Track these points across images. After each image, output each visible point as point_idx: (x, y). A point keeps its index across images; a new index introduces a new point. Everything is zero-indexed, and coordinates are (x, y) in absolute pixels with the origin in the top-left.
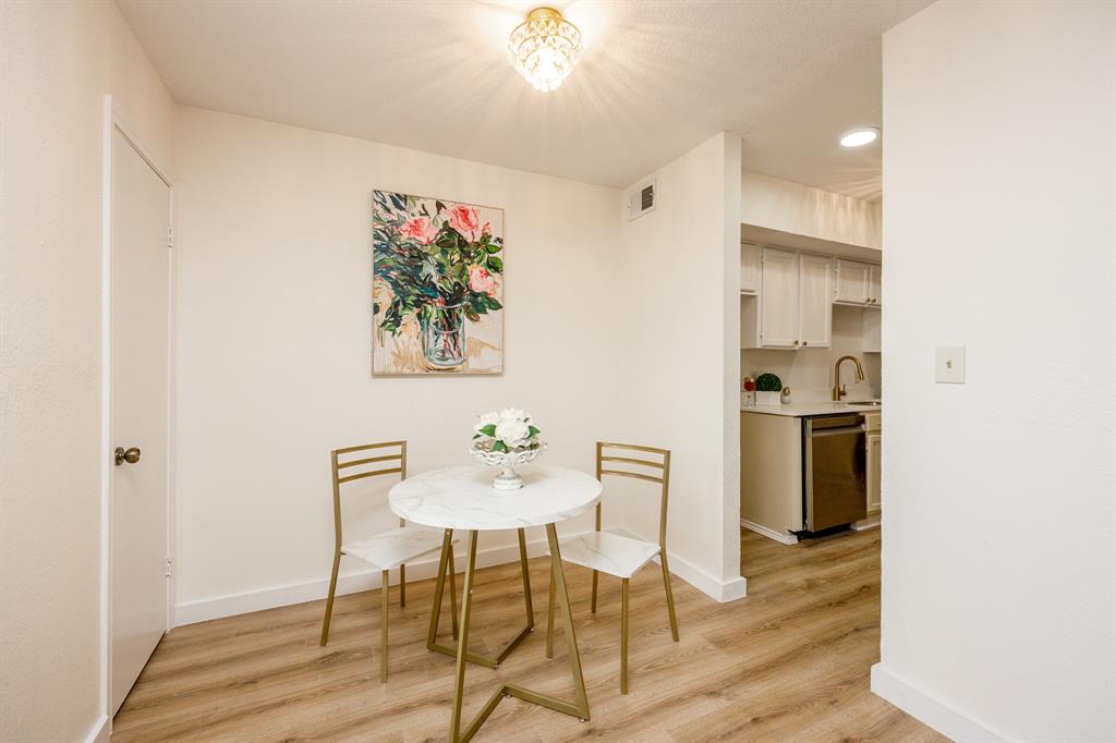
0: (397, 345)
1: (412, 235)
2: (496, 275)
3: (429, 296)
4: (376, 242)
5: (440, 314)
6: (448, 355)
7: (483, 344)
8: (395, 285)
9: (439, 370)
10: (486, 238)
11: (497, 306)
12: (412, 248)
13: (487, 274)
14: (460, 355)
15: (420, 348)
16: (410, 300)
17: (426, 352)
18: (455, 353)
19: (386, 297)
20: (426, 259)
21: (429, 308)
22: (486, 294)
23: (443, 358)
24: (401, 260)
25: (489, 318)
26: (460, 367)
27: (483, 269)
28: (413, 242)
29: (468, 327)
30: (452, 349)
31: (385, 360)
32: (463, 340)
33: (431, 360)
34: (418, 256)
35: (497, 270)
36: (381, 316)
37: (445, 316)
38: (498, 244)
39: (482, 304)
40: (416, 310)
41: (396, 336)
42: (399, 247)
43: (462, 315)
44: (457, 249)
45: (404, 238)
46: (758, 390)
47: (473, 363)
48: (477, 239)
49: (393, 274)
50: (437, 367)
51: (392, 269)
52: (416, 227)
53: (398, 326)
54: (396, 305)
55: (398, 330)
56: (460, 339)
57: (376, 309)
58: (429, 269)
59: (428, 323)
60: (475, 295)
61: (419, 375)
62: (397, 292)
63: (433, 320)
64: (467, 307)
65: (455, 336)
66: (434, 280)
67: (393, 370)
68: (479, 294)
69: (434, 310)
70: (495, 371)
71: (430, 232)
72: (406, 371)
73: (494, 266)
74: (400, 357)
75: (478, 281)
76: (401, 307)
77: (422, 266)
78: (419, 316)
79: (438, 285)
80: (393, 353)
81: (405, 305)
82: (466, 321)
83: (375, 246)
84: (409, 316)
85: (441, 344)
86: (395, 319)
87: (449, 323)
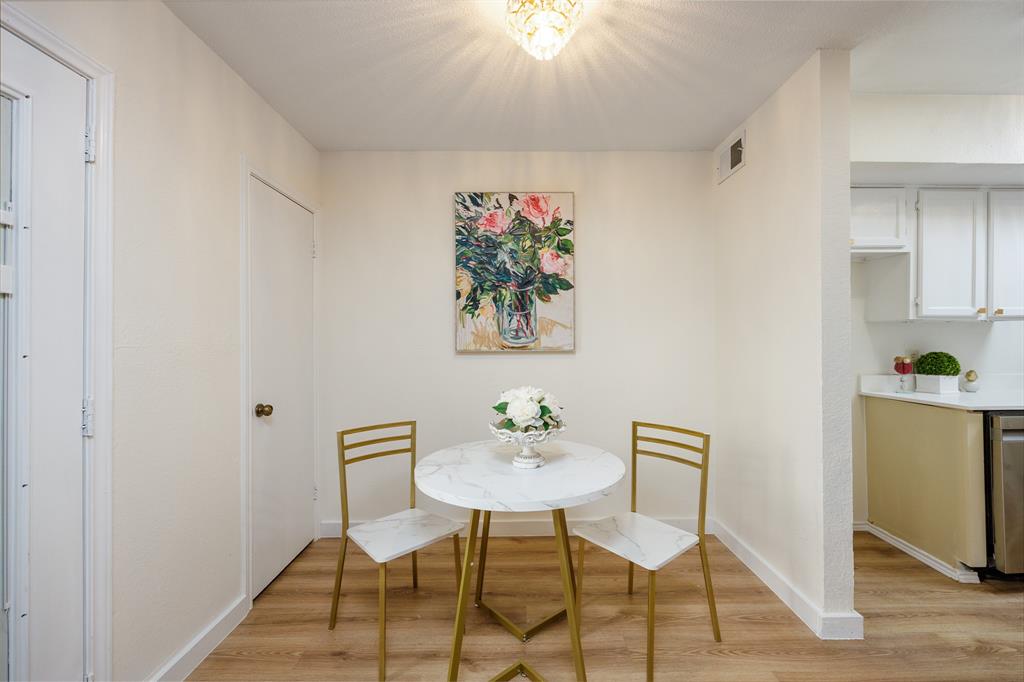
0: (476, 326)
1: (488, 228)
2: (567, 256)
3: (502, 281)
4: (457, 237)
5: (514, 297)
6: (521, 334)
7: (554, 323)
8: (474, 271)
9: (513, 348)
10: (556, 221)
11: (568, 286)
12: (488, 239)
13: (558, 256)
14: (532, 334)
15: (496, 328)
16: (487, 285)
17: (501, 332)
18: (528, 332)
19: (466, 284)
20: (501, 247)
21: (504, 291)
22: (557, 275)
23: (517, 337)
24: (478, 251)
25: (561, 298)
26: (532, 345)
27: (554, 252)
28: (488, 234)
29: (540, 308)
30: (525, 328)
31: (467, 340)
32: (536, 320)
33: (505, 339)
34: (492, 245)
35: (567, 251)
36: (463, 301)
37: (518, 299)
38: (569, 227)
39: (553, 285)
40: (492, 294)
41: (475, 318)
42: (477, 239)
43: (534, 297)
44: (529, 235)
45: (481, 231)
46: (919, 373)
47: (545, 341)
48: (548, 224)
49: (472, 264)
50: (511, 345)
51: (470, 259)
52: (491, 220)
53: (476, 309)
54: (474, 290)
55: (477, 312)
56: (532, 319)
57: (458, 295)
58: (503, 256)
59: (503, 306)
60: (546, 277)
61: (495, 353)
62: (474, 279)
63: (507, 302)
64: (538, 289)
65: (527, 317)
66: (508, 266)
67: (472, 347)
68: (550, 276)
69: (508, 294)
70: (566, 348)
71: (504, 222)
72: (484, 348)
73: (565, 248)
74: (479, 337)
75: (549, 263)
76: (479, 292)
77: (496, 255)
78: (494, 299)
79: (511, 270)
80: (472, 333)
81: (483, 290)
82: (538, 302)
83: (457, 241)
84: (486, 300)
85: (514, 324)
86: (474, 303)
87: (522, 305)
